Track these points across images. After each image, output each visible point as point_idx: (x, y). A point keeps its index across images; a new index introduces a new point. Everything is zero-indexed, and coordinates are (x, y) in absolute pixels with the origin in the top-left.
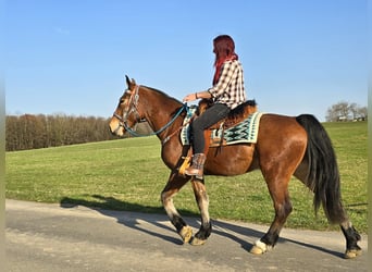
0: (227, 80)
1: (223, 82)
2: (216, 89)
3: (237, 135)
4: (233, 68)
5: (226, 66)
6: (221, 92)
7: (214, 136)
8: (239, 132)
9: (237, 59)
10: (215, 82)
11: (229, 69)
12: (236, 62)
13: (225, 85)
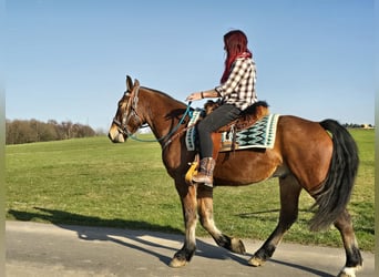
0: (238, 78)
1: (233, 80)
2: (224, 87)
3: (252, 139)
4: (245, 66)
5: (238, 63)
6: (229, 90)
7: (225, 140)
8: (254, 136)
9: (250, 57)
10: (224, 79)
11: (240, 67)
12: (249, 61)
13: (234, 84)
